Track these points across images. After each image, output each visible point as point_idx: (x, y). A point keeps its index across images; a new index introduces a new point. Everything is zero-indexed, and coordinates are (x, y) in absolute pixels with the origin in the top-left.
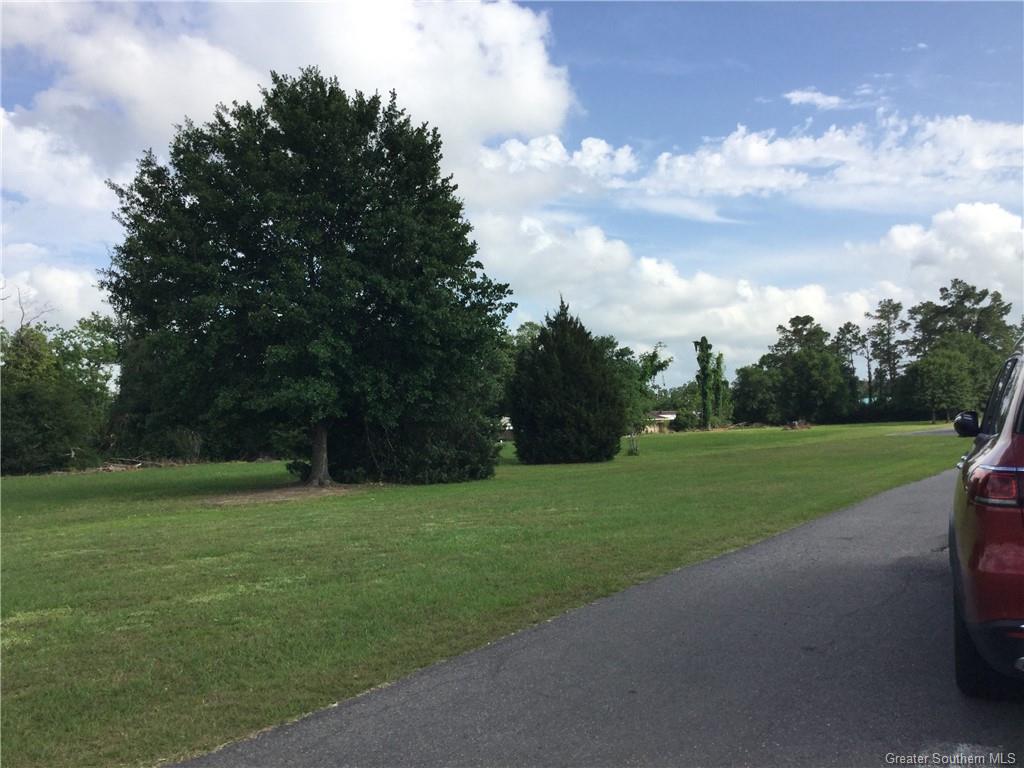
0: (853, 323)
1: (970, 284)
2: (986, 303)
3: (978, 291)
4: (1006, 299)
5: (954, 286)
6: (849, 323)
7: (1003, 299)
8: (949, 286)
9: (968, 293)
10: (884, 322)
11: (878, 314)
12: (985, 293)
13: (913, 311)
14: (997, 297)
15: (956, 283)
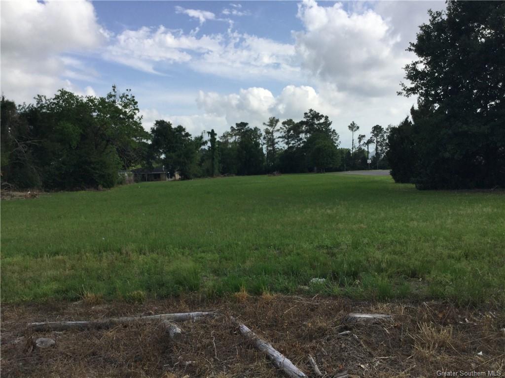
0: (258, 127)
1: (317, 112)
2: (322, 121)
3: (320, 115)
4: (330, 119)
5: (310, 112)
6: (256, 127)
7: (329, 119)
8: (308, 112)
9: (317, 116)
10: (269, 128)
11: (268, 124)
12: (322, 116)
13: (284, 123)
14: (327, 118)
15: (311, 110)
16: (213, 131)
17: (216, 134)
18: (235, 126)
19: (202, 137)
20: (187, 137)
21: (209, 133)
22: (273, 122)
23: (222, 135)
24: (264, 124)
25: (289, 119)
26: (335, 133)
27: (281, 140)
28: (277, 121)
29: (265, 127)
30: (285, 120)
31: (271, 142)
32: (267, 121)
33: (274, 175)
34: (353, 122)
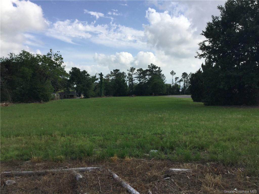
0: (124, 72)
1: (155, 65)
2: (157, 69)
3: (156, 66)
5: (151, 65)
6: (123, 72)
7: (160, 69)
8: (150, 65)
9: (154, 67)
10: (130, 72)
11: (130, 70)
12: (157, 67)
13: (138, 70)
14: (159, 68)
15: (152, 64)
16: (101, 73)
17: (103, 75)
18: (113, 71)
19: (95, 76)
20: (88, 76)
21: (99, 74)
22: (132, 69)
23: (106, 76)
24: (128, 70)
25: (140, 68)
26: (164, 76)
27: (136, 79)
28: (134, 69)
29: (129, 72)
30: (139, 69)
31: (131, 80)
32: (129, 69)
33: (132, 97)
34: (173, 70)
